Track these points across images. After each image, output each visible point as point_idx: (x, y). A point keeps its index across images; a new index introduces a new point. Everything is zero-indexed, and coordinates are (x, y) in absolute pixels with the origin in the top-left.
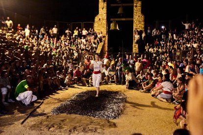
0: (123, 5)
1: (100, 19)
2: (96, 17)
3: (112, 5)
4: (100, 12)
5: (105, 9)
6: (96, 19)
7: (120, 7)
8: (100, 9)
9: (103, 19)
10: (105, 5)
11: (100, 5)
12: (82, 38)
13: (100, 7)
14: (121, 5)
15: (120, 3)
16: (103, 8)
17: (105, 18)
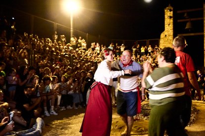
0: (192, 19)
1: (166, 36)
2: (162, 34)
3: (179, 21)
4: (166, 28)
5: (171, 26)
6: (162, 35)
7: (188, 22)
8: (165, 26)
9: (169, 35)
10: (172, 21)
11: (165, 22)
12: (148, 54)
13: (165, 23)
14: (188, 20)
15: (188, 18)
16: (169, 25)
17: (172, 34)
